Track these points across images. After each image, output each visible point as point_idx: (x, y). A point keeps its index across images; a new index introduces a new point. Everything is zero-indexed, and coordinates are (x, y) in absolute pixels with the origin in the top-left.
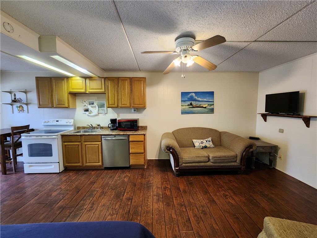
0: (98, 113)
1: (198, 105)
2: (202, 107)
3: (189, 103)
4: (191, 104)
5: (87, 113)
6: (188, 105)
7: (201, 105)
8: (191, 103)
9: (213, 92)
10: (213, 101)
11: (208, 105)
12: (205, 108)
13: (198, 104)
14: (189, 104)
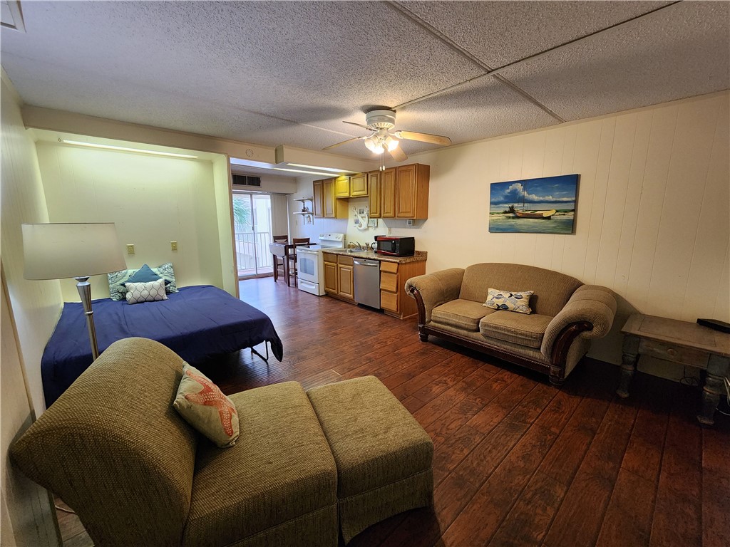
0: (368, 227)
1: (529, 212)
2: (541, 217)
3: (507, 207)
4: (512, 210)
5: (357, 225)
6: (505, 212)
7: (538, 212)
8: (513, 207)
10: (577, 202)
11: (557, 211)
12: (549, 218)
13: (530, 208)
14: (508, 209)
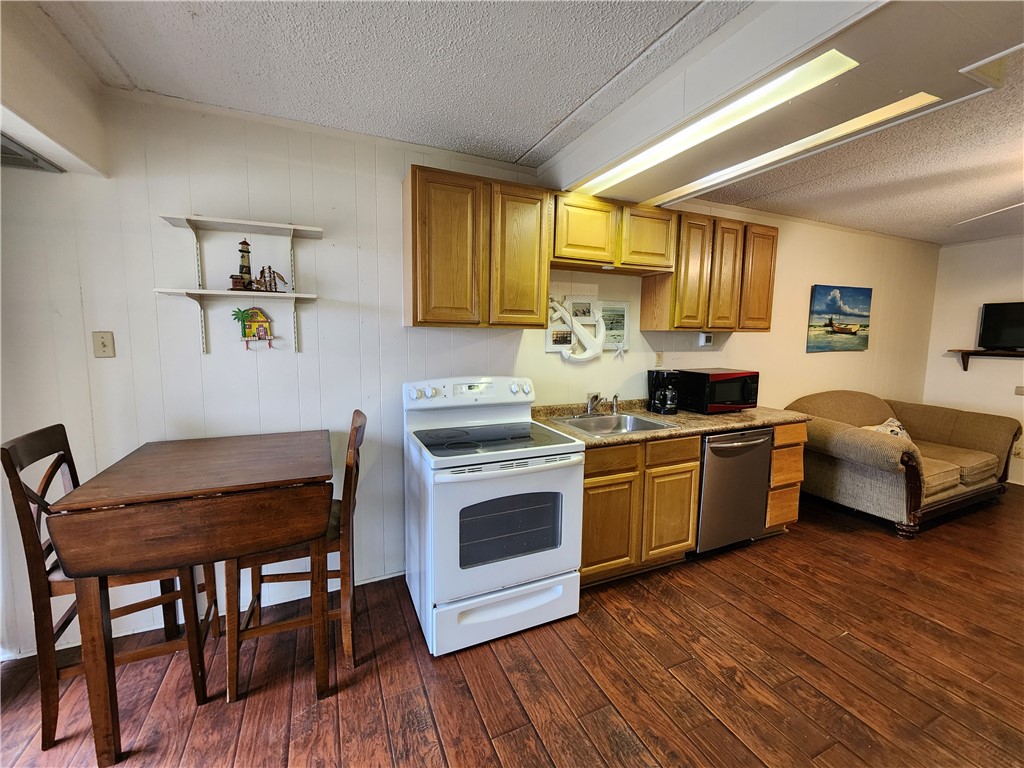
0: (604, 351)
1: (843, 326)
2: (850, 332)
3: (828, 318)
4: (830, 324)
5: (565, 349)
7: (849, 327)
8: (831, 320)
9: (869, 291)
10: (868, 317)
12: (854, 334)
14: (828, 322)
